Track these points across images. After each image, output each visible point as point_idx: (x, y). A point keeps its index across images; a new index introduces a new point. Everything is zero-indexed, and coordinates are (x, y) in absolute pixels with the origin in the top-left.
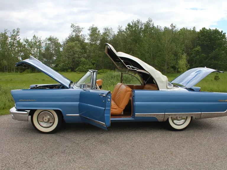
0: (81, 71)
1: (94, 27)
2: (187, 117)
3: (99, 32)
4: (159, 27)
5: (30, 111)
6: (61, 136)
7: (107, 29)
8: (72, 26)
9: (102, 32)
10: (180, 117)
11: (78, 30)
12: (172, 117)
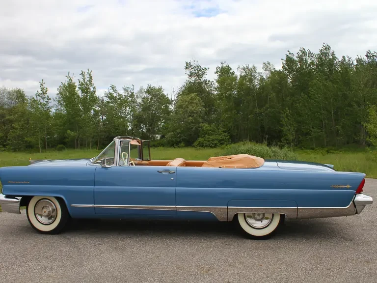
0: (202, 146)
1: (224, 65)
2: (273, 215)
3: (233, 73)
4: (347, 59)
5: (21, 198)
6: (68, 239)
7: (248, 68)
8: (188, 66)
9: (238, 74)
10: (259, 215)
11: (197, 72)
12: (244, 214)
